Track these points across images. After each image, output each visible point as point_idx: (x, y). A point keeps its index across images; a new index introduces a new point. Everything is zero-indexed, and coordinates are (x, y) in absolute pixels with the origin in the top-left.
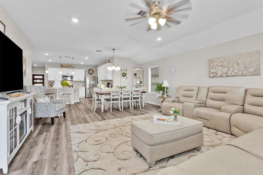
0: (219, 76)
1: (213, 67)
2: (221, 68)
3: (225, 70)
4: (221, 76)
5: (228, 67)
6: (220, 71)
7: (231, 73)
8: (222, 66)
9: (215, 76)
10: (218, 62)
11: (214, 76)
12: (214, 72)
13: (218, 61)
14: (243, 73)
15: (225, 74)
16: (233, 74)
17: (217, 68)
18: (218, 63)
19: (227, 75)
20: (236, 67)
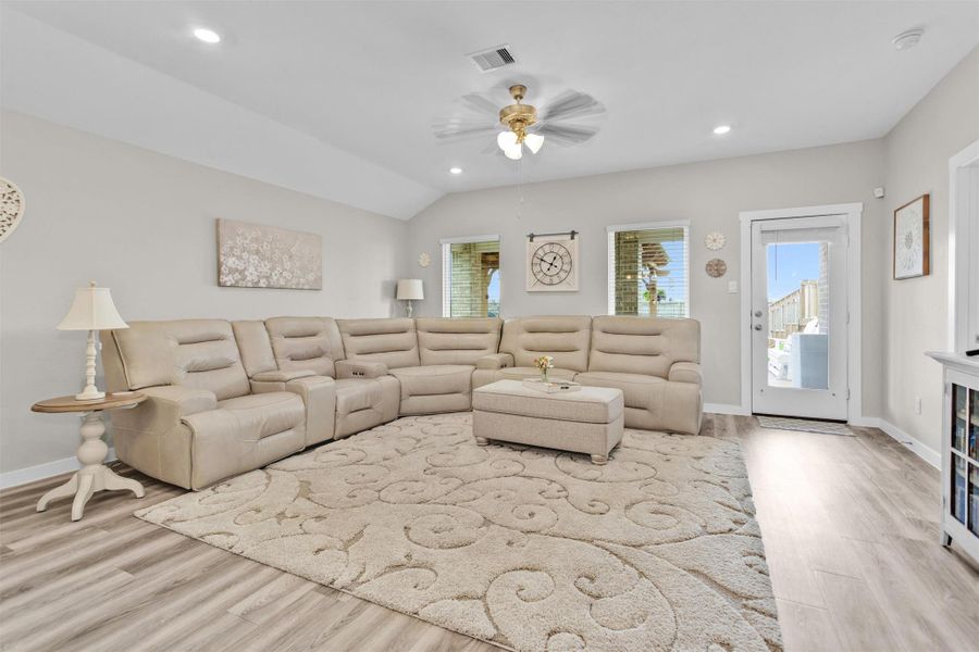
0: (250, 285)
1: (232, 248)
2: (254, 259)
3: (265, 268)
4: (256, 286)
5: (271, 260)
6: (251, 269)
7: (278, 280)
8: (257, 252)
9: (241, 282)
10: (246, 239)
11: (237, 282)
12: (237, 270)
13: (247, 235)
14: (298, 284)
15: (264, 280)
16: (282, 283)
17: (245, 255)
18: (247, 241)
19: (269, 282)
20: (288, 265)
